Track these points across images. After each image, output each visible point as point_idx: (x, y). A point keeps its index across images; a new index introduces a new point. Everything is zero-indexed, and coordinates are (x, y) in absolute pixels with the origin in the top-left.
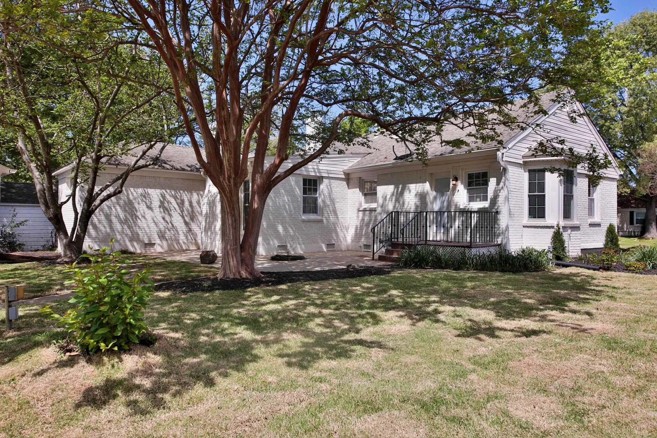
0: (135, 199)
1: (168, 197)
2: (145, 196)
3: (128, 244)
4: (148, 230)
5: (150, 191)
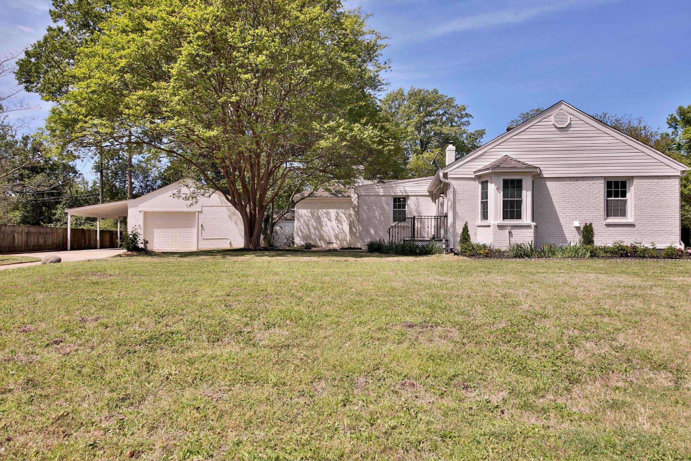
0: (322, 215)
1: (340, 214)
2: (328, 214)
3: (318, 242)
4: (328, 233)
5: (330, 210)
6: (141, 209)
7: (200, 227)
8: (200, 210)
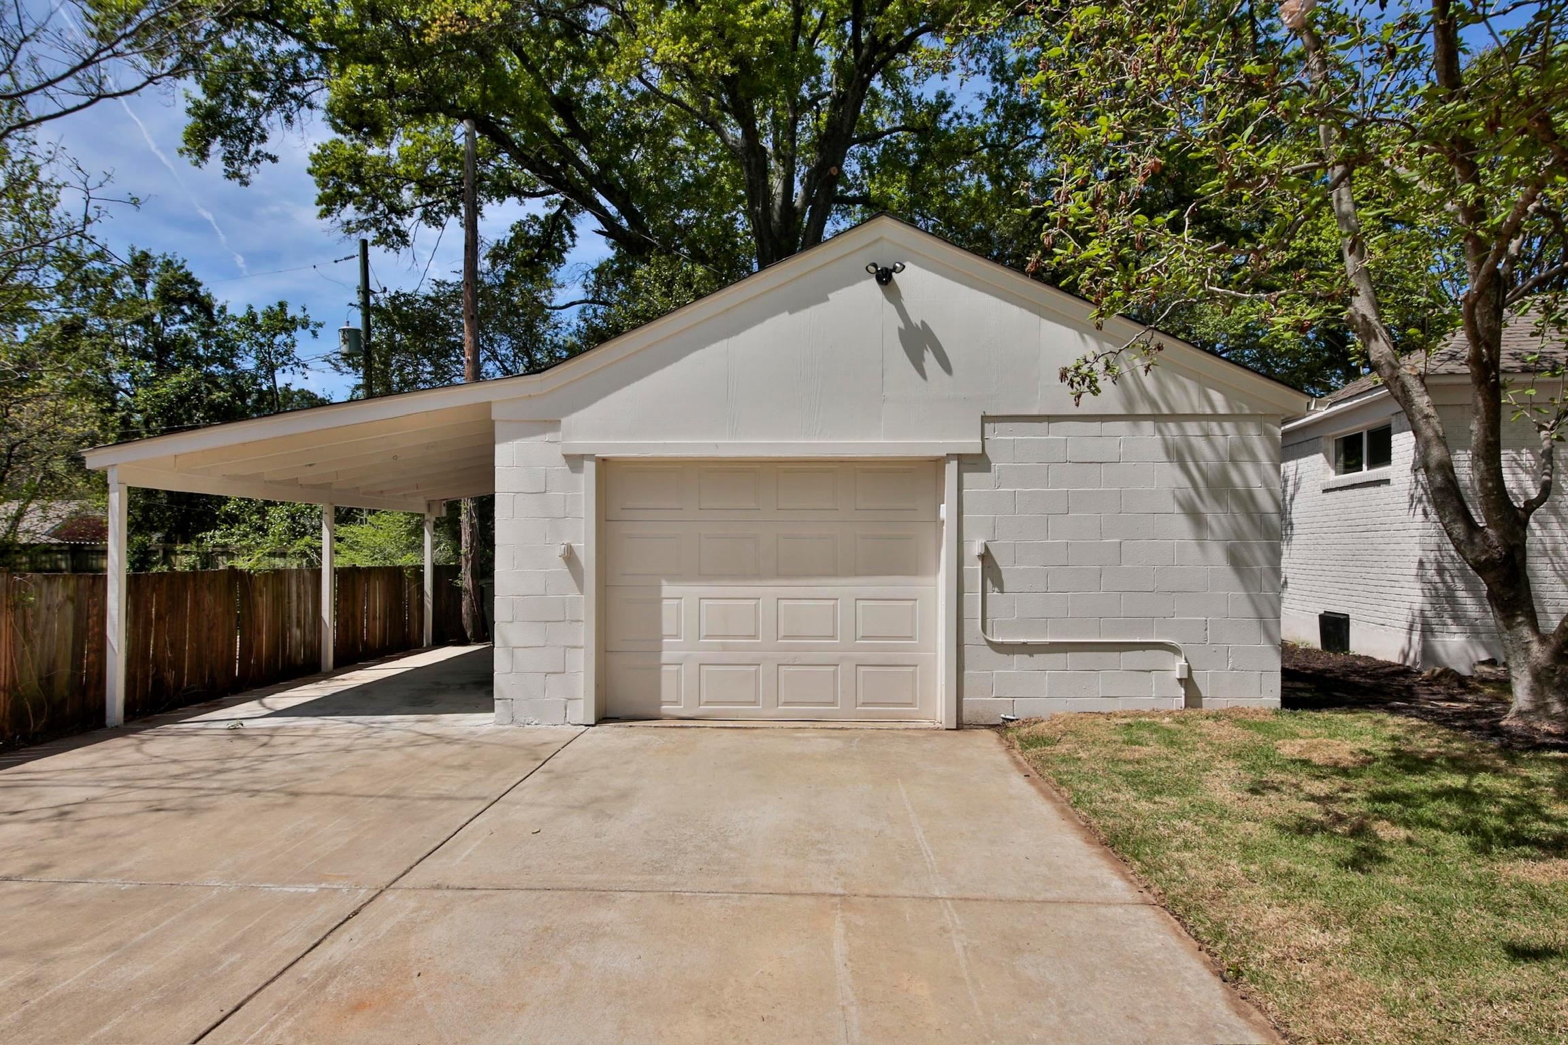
6: (581, 443)
7: (974, 568)
8: (971, 444)
